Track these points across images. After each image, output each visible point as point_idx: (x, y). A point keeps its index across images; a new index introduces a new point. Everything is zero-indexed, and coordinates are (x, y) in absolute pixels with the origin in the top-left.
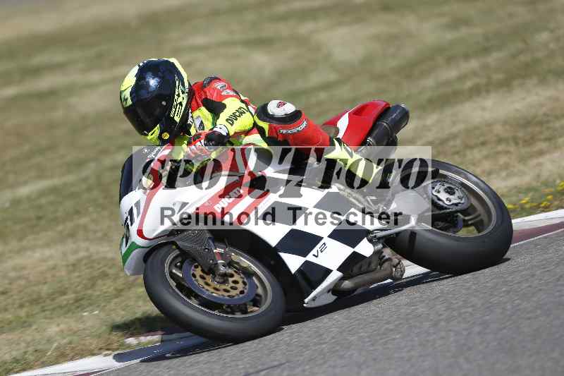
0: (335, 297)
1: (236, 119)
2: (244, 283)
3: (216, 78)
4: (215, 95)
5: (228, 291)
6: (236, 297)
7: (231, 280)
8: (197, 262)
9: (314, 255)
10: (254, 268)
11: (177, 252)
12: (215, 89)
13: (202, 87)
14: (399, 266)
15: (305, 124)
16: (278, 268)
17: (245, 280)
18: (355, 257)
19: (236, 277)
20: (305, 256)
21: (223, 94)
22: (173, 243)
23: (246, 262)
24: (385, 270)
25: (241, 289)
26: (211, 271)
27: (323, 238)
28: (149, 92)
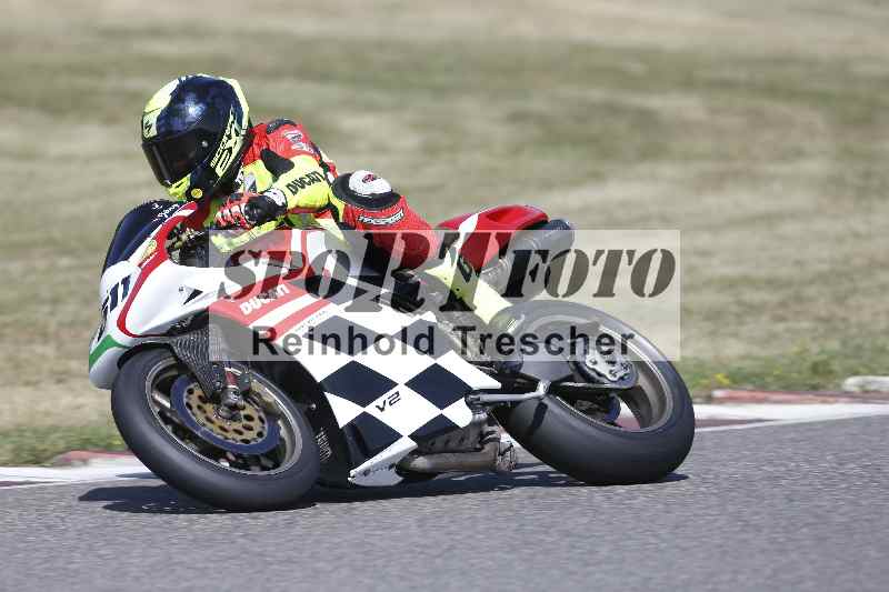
0: (400, 479)
1: (303, 187)
4: (282, 147)
5: (240, 433)
6: (253, 443)
7: (242, 414)
9: (378, 407)
10: (283, 407)
11: (172, 361)
12: (283, 138)
15: (400, 214)
18: (441, 424)
20: (364, 405)
21: (293, 148)
22: (168, 347)
23: (271, 395)
24: (485, 454)
25: (259, 429)
27: (397, 384)
28: (184, 124)
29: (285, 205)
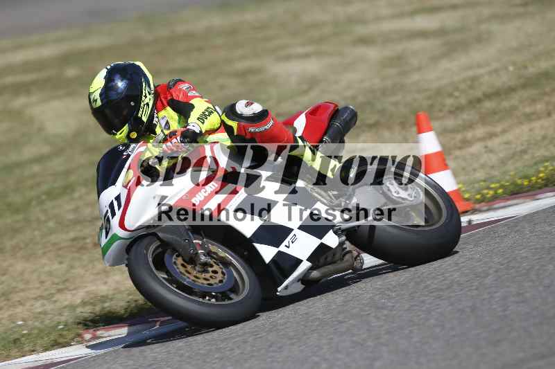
0: (303, 286)
1: (206, 118)
2: (223, 273)
3: (180, 80)
4: (181, 96)
5: (208, 280)
6: (215, 286)
7: (210, 269)
8: (177, 252)
9: (286, 246)
11: (158, 243)
12: (180, 90)
13: (168, 88)
14: (358, 258)
15: (272, 122)
16: (253, 258)
17: (224, 271)
18: (322, 248)
19: (215, 268)
20: (277, 246)
21: (189, 95)
22: (155, 234)
23: (223, 253)
24: (347, 261)
25: (221, 279)
26: (192, 260)
27: (293, 230)
28: (118, 94)
29: (201, 132)
